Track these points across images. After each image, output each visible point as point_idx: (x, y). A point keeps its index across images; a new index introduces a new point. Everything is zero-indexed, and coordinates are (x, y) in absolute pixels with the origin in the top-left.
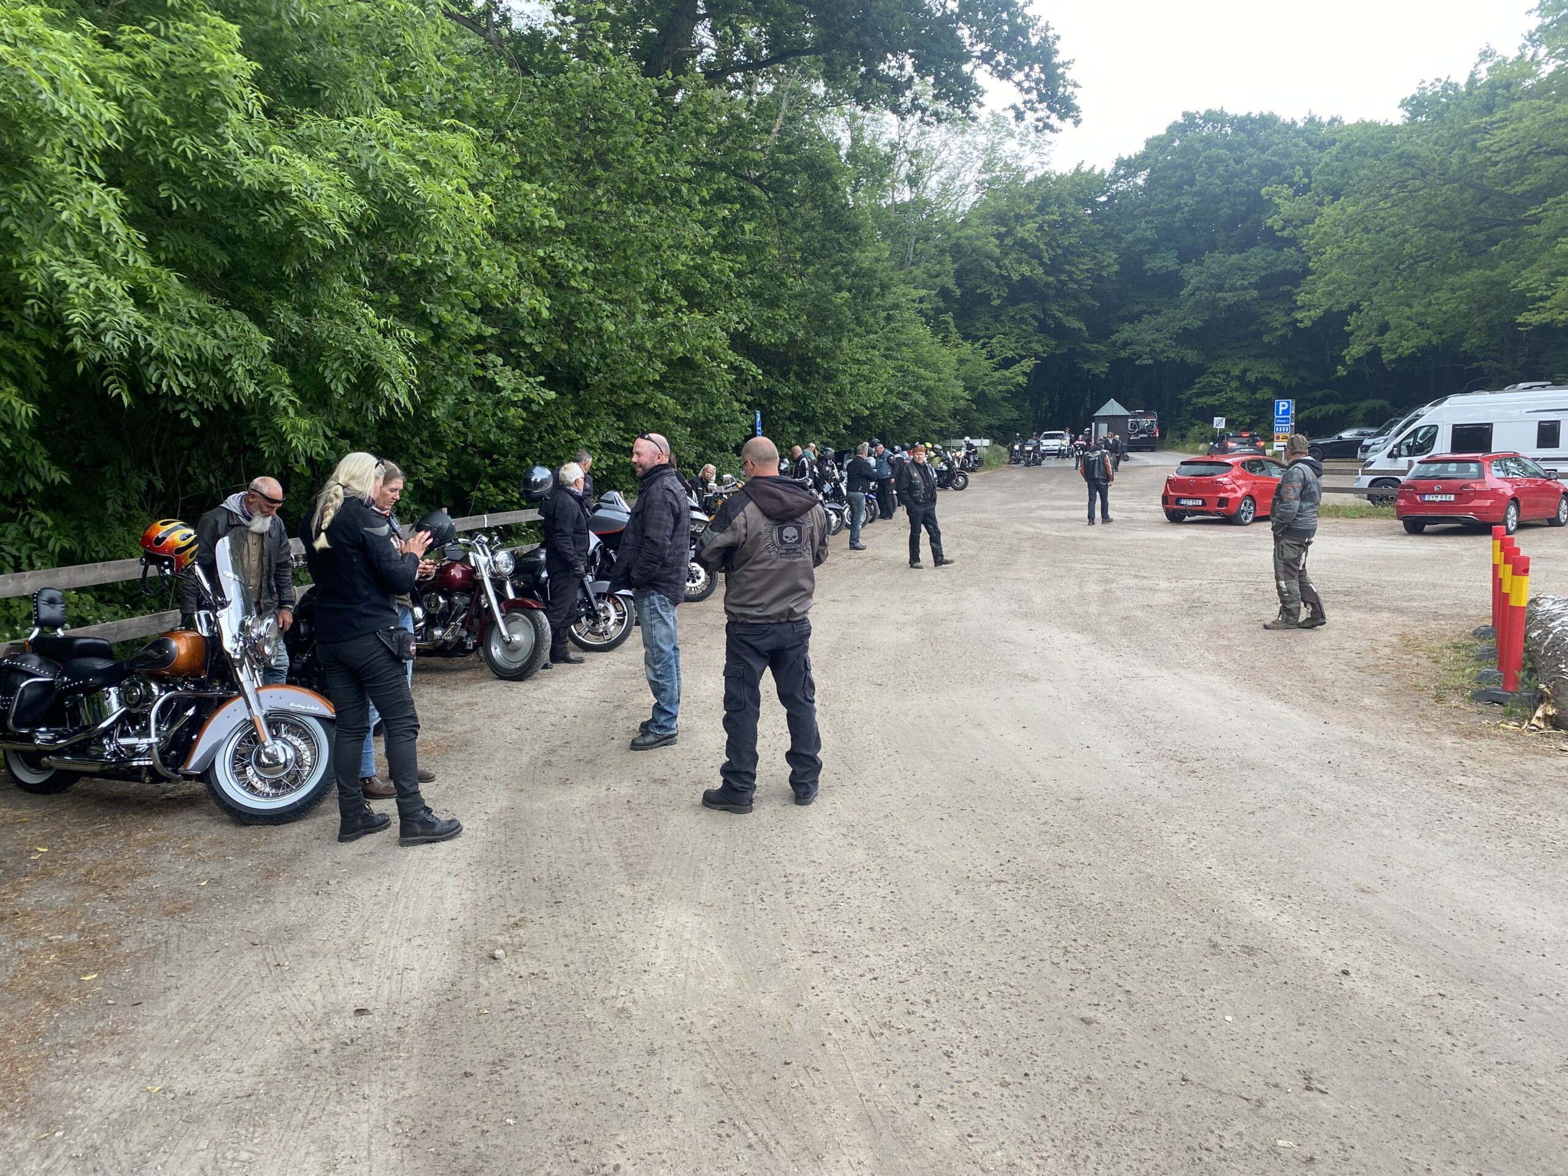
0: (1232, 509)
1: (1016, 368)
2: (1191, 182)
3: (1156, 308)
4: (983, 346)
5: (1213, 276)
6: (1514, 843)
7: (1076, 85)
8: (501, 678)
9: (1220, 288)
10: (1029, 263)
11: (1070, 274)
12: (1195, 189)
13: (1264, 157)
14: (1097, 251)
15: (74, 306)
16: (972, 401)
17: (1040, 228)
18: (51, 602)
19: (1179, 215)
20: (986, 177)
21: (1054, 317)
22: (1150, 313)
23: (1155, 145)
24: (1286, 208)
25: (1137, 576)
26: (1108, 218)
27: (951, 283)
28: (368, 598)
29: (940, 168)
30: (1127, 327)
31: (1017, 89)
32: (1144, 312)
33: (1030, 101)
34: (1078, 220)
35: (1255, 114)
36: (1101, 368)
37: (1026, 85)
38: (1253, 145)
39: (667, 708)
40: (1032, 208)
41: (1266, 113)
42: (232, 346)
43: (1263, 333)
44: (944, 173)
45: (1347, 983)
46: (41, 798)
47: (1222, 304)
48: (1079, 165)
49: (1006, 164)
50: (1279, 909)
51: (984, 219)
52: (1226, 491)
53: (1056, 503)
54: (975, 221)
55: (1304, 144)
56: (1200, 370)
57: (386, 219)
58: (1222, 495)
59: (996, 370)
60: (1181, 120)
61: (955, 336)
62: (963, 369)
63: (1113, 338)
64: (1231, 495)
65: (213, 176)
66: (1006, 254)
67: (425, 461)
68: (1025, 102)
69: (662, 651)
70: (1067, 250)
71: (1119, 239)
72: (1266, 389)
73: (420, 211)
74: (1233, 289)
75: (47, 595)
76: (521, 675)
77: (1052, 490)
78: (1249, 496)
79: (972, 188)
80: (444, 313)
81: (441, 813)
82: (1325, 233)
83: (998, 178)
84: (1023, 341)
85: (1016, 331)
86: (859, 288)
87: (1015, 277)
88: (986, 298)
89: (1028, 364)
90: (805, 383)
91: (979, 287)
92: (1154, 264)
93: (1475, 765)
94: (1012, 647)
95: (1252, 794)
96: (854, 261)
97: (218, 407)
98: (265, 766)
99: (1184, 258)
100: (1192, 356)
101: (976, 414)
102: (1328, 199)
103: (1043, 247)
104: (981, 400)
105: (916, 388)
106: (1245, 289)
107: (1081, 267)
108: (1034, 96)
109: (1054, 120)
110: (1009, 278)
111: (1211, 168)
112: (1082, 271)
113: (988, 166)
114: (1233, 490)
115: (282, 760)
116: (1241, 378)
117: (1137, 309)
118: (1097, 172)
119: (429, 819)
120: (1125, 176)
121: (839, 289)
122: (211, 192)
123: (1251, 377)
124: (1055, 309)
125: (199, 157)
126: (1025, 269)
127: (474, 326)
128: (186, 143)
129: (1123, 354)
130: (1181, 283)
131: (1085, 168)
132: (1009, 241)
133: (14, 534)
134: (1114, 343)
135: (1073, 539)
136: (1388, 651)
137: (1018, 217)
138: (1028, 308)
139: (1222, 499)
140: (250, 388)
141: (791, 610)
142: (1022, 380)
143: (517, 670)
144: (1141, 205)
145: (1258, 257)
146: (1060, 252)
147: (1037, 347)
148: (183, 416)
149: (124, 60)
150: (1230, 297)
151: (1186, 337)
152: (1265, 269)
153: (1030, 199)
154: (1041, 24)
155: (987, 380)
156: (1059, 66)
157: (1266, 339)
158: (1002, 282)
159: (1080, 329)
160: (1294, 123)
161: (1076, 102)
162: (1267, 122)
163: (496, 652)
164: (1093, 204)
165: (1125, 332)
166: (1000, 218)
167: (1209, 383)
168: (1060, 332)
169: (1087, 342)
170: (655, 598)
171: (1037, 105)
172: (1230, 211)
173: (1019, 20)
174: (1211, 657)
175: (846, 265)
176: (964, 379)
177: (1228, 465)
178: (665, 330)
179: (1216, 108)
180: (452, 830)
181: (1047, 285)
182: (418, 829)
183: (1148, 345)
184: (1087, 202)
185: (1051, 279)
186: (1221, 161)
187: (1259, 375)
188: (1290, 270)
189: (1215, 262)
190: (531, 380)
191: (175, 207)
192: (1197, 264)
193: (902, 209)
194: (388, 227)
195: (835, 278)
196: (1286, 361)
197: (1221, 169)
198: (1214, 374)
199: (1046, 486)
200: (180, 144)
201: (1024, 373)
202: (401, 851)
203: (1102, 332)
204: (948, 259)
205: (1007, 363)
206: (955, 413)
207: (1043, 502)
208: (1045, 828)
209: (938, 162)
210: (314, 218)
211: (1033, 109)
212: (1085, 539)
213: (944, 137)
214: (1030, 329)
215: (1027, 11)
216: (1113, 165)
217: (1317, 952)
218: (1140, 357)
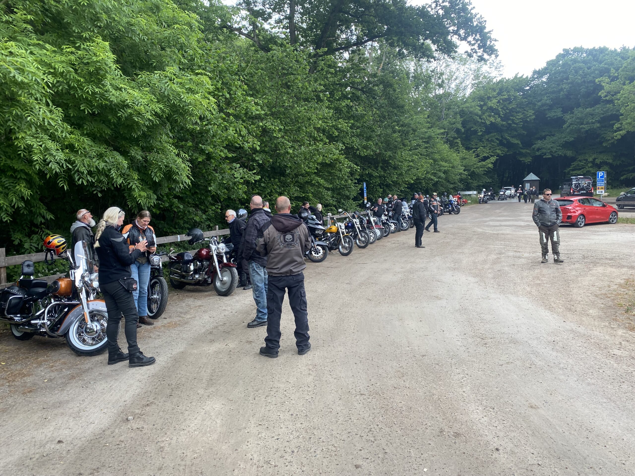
0: (574, 220)
1: (488, 161)
2: (567, 79)
3: (553, 133)
4: (474, 152)
5: (578, 118)
6: (625, 386)
7: (496, 40)
8: (219, 295)
9: (582, 124)
10: (494, 117)
11: (513, 120)
12: (569, 81)
13: (601, 65)
14: (525, 110)
15: (36, 154)
16: (469, 175)
17: (499, 102)
18: (28, 266)
19: (562, 93)
20: (476, 82)
21: (506, 139)
22: (550, 136)
23: (551, 64)
24: (607, 87)
25: (516, 251)
26: (530, 96)
27: (459, 126)
28: (115, 267)
29: (456, 79)
30: (539, 142)
31: (468, 45)
32: (548, 135)
33: (474, 49)
34: (515, 97)
35: (597, 47)
36: (528, 160)
37: (473, 42)
38: (596, 61)
39: (261, 310)
40: (495, 93)
41: (602, 46)
42: (112, 165)
43: (603, 142)
44: (457, 81)
45: (496, 455)
46: (20, 342)
47: (583, 130)
48: (517, 75)
49: (484, 76)
50: (485, 414)
51: (474, 99)
52: (571, 212)
53: (499, 218)
54: (470, 100)
55: (619, 59)
56: (573, 159)
57: (174, 112)
58: (569, 214)
59: (480, 162)
60: (562, 52)
61: (462, 149)
62: (465, 162)
63: (533, 147)
64: (573, 214)
65: (101, 100)
66: (484, 113)
67: (211, 207)
68: (472, 50)
69: (258, 286)
70: (511, 110)
71: (535, 105)
72: (605, 167)
73: (186, 108)
74: (588, 123)
75: (27, 263)
76: (226, 293)
77: (500, 213)
78: (582, 214)
79: (469, 86)
80: (209, 149)
81: (148, 355)
82: (625, 97)
83: (481, 82)
84: (492, 149)
85: (489, 145)
86: (403, 131)
87: (488, 123)
88: (475, 132)
89: (493, 159)
90: (385, 171)
91: (473, 127)
92: (551, 114)
93: (627, 344)
94: (439, 283)
95: (507, 356)
96: (401, 120)
97: (109, 189)
98: (89, 332)
99: (565, 111)
100: (569, 153)
101: (471, 181)
102: (627, 82)
103: (500, 110)
104: (473, 175)
105: (440, 171)
106: (593, 123)
107: (517, 117)
108: (476, 47)
109: (486, 56)
110: (485, 123)
111: (576, 72)
112: (518, 119)
113: (477, 77)
114: (574, 212)
115: (95, 330)
116: (593, 162)
117: (544, 134)
118: (524, 77)
119: (141, 356)
120: (537, 78)
121: (394, 132)
122: (101, 106)
123: (598, 161)
124: (506, 136)
125: (94, 93)
126: (492, 119)
127: (224, 153)
128: (90, 88)
129: (538, 153)
130: (564, 122)
131: (519, 76)
132: (485, 108)
133: (36, 239)
134: (534, 149)
135: (498, 234)
136: (615, 287)
137: (489, 98)
138: (494, 135)
139: (569, 216)
140: (120, 181)
141: (291, 270)
142: (491, 166)
143: (225, 291)
144: (544, 90)
145: (598, 109)
146: (508, 111)
147: (498, 151)
148: (95, 192)
149: (63, 58)
150: (586, 127)
151: (566, 145)
152: (603, 114)
153: (494, 90)
154: (478, 16)
155: (475, 166)
156: (488, 33)
157: (604, 145)
158: (483, 125)
159: (518, 144)
160: (616, 50)
161: (496, 48)
162: (603, 50)
163: (218, 284)
164: (523, 90)
165: (539, 144)
166: (481, 99)
167: (578, 165)
168: (509, 145)
169: (522, 149)
170: (254, 264)
171: (478, 51)
172: (585, 90)
173: (469, 15)
174: (528, 289)
175: (398, 122)
176: (464, 166)
177: (572, 201)
178: (312, 151)
179: (579, 46)
180: (151, 361)
181: (503, 125)
182: (136, 360)
183: (549, 149)
184: (521, 89)
185: (504, 123)
186: (580, 68)
187: (601, 161)
188: (615, 114)
189: (578, 112)
190: (251, 172)
191: (86, 113)
192: (570, 114)
193: (439, 97)
194: (174, 115)
195: (393, 128)
196: (614, 154)
197: (581, 72)
198: (580, 161)
199: (498, 211)
200: (87, 88)
201: (492, 163)
202: (127, 370)
203: (528, 144)
204: (458, 116)
205: (485, 159)
206: (461, 180)
207: (493, 218)
208: (400, 369)
209: (454, 77)
210: (139, 114)
211: (476, 52)
212: (503, 234)
213: (457, 66)
214: (495, 144)
215: (472, 11)
216: (532, 73)
217: (490, 438)
218: (545, 154)
